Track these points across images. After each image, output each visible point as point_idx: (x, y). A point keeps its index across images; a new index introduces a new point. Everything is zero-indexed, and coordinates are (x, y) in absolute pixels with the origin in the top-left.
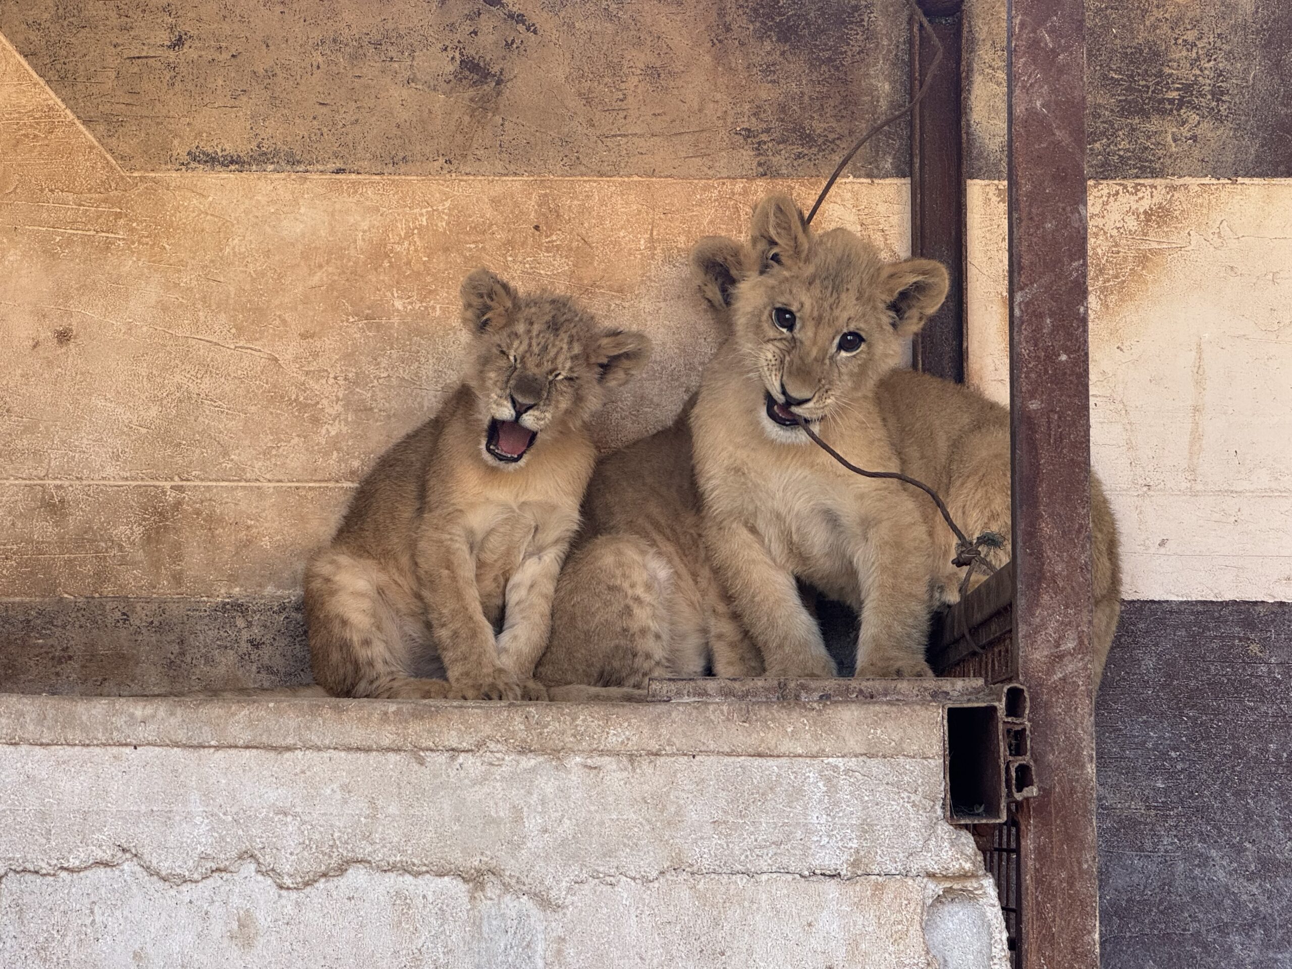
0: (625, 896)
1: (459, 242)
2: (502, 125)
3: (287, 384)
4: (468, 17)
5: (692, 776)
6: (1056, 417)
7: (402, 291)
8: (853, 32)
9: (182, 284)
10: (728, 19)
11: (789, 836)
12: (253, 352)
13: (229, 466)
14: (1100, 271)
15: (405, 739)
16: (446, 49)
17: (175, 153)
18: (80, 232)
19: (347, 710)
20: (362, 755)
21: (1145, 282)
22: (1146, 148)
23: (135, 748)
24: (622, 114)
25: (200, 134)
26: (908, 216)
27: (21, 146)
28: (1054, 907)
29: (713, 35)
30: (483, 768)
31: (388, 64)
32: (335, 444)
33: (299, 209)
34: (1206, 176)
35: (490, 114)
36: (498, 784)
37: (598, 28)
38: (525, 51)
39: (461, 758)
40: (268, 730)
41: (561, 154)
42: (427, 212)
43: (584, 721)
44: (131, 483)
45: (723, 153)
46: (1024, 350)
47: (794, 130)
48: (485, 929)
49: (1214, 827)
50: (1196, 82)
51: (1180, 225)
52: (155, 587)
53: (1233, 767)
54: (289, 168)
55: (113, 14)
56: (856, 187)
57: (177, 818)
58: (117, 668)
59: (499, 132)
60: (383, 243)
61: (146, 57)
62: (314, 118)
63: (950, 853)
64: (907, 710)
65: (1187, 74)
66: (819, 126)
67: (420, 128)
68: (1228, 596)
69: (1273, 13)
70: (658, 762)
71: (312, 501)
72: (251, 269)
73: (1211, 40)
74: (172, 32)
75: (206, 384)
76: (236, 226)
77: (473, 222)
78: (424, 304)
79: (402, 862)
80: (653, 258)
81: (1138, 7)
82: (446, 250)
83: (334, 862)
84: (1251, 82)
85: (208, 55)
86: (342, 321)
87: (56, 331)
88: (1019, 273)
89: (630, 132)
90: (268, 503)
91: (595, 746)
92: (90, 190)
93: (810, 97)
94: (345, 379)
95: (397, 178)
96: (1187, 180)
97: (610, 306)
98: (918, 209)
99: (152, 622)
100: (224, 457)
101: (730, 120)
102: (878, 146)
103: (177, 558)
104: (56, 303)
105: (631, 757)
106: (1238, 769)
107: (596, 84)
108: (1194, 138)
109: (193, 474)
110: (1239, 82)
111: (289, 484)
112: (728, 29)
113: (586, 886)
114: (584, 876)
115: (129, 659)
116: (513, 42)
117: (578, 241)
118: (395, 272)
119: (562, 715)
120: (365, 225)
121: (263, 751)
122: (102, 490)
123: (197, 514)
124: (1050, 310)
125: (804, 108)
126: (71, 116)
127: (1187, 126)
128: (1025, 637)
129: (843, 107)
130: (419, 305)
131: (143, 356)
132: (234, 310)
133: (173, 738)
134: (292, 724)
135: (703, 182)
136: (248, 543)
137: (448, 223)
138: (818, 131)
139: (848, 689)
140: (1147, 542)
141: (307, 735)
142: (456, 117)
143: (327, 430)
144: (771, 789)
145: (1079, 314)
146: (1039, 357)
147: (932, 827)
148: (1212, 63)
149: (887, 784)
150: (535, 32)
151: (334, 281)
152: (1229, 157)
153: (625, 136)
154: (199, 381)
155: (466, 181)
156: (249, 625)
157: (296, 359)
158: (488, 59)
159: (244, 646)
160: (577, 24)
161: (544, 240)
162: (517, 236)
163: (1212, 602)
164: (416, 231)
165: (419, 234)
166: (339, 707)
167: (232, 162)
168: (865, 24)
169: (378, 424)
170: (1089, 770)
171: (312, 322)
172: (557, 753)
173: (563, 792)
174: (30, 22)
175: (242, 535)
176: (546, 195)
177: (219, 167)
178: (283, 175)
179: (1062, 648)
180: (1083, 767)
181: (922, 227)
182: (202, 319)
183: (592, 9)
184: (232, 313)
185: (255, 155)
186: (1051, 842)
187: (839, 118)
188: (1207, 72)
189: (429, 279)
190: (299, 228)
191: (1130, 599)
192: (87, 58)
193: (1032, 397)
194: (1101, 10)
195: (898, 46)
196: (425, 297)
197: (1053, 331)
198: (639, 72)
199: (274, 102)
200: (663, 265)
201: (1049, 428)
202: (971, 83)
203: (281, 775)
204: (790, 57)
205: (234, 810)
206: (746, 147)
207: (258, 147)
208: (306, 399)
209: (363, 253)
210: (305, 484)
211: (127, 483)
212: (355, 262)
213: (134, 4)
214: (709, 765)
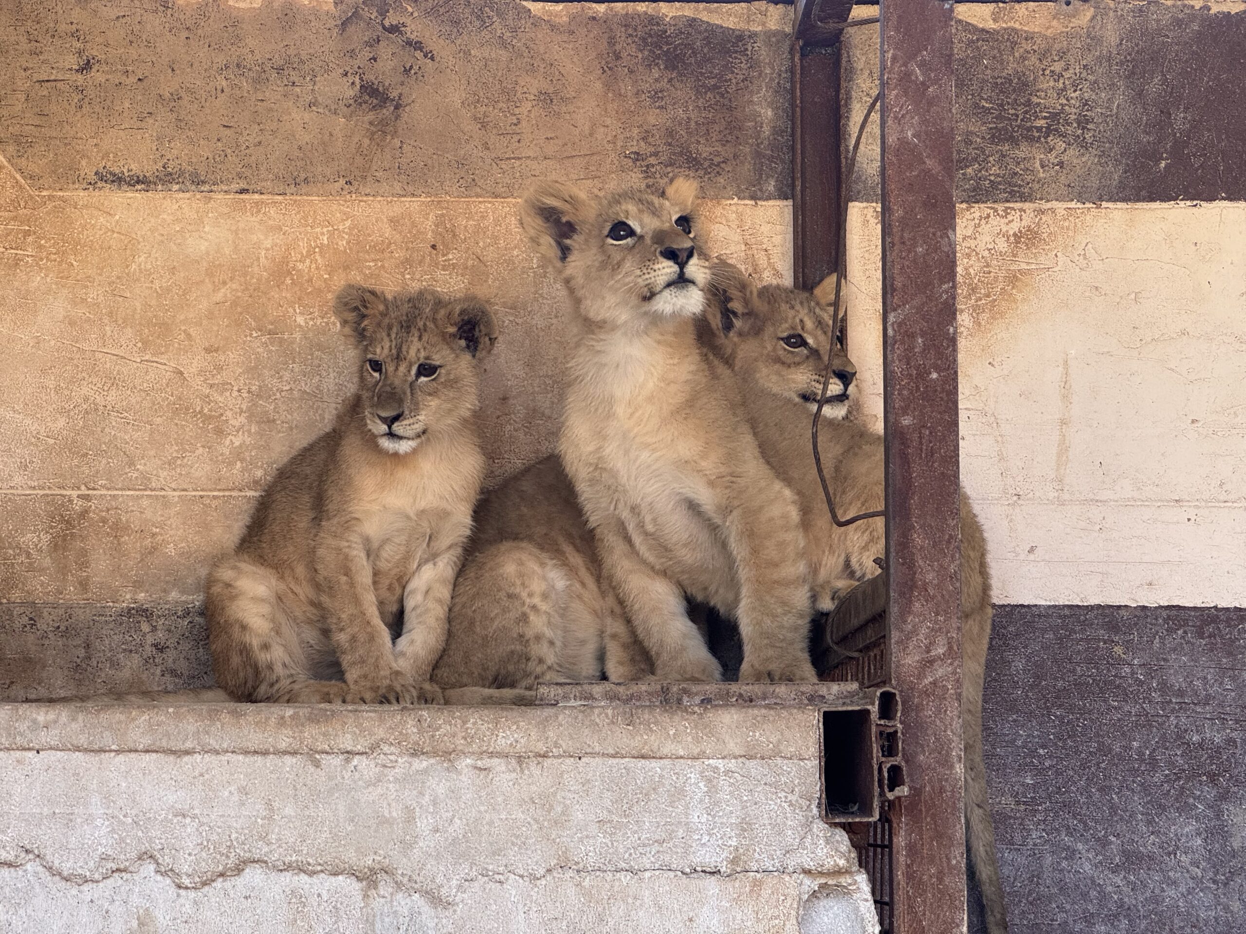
0: (514, 893)
1: (359, 260)
2: (400, 148)
3: (191, 397)
4: (368, 44)
5: (578, 776)
6: (927, 433)
7: (304, 308)
8: (737, 61)
9: (89, 300)
10: (618, 47)
11: (671, 835)
12: (159, 366)
13: (134, 476)
14: (973, 290)
15: (301, 743)
16: (346, 75)
17: (82, 175)
19: (245, 714)
20: (259, 759)
21: (1015, 301)
22: (1016, 174)
23: (38, 752)
24: (516, 138)
25: (107, 155)
26: (790, 236)
28: (924, 902)
29: (603, 62)
30: (377, 770)
31: (290, 88)
32: (238, 454)
33: (204, 227)
34: (1072, 200)
35: (389, 137)
36: (391, 786)
37: (493, 55)
38: (423, 76)
39: (356, 761)
40: (167, 735)
41: (457, 176)
42: (328, 231)
43: (474, 724)
44: (39, 492)
45: (613, 175)
46: (897, 368)
47: (681, 154)
48: (378, 926)
49: (1080, 821)
50: (1062, 111)
51: (1048, 247)
52: (61, 593)
53: (1098, 764)
54: (193, 187)
55: (23, 39)
56: (741, 209)
57: (79, 820)
58: (25, 671)
59: (398, 154)
60: (285, 260)
61: (55, 81)
62: (219, 140)
63: (825, 850)
64: (784, 713)
65: (1054, 103)
66: (705, 150)
67: (321, 149)
68: (1093, 601)
69: (1137, 45)
70: (545, 764)
71: (216, 509)
72: (157, 285)
73: (1077, 71)
74: (80, 56)
75: (113, 396)
76: (142, 244)
77: (372, 241)
78: (325, 320)
79: (297, 861)
81: (1008, 39)
82: (346, 268)
83: (231, 862)
84: (1115, 111)
85: (115, 79)
86: (246, 336)
88: (892, 294)
89: (523, 155)
90: (172, 512)
91: (485, 748)
93: (696, 122)
94: (249, 392)
95: (299, 198)
96: (1055, 204)
98: (800, 229)
99: (58, 627)
100: (130, 467)
101: (620, 144)
102: (761, 170)
103: (84, 565)
105: (520, 759)
106: (1103, 765)
107: (491, 109)
108: (1061, 164)
109: (100, 483)
110: (1104, 111)
111: (194, 493)
112: (618, 57)
113: (476, 884)
114: (474, 874)
115: (36, 663)
116: (411, 67)
117: (473, 259)
118: (297, 289)
119: (454, 718)
120: (268, 243)
121: (162, 755)
122: (10, 499)
123: (103, 522)
124: (921, 330)
125: (691, 133)
127: (1054, 153)
128: (897, 643)
129: (728, 131)
130: (319, 320)
131: (50, 369)
132: (140, 324)
133: (75, 742)
134: (191, 728)
136: (153, 550)
137: (348, 243)
138: (704, 155)
139: (728, 693)
140: (1017, 549)
141: (206, 739)
142: (356, 140)
143: (231, 441)
144: (654, 789)
145: (948, 334)
146: (911, 375)
147: (808, 825)
148: (1078, 92)
149: (766, 784)
150: (432, 59)
151: (238, 297)
152: (1094, 182)
153: (519, 158)
154: (106, 393)
155: (365, 202)
156: (154, 629)
157: (201, 372)
158: (387, 84)
159: (149, 650)
160: (472, 52)
161: (441, 259)
162: (415, 254)
163: (1078, 606)
164: (317, 250)
165: (321, 252)
166: (237, 712)
167: (138, 182)
168: (749, 53)
169: (281, 435)
170: (958, 770)
171: (216, 336)
172: (448, 755)
173: (454, 793)
175: (147, 542)
176: (443, 215)
177: (126, 186)
178: (187, 195)
179: (933, 653)
180: (952, 767)
181: (803, 247)
183: (487, 37)
184: (138, 328)
185: (161, 175)
186: (922, 839)
187: (725, 143)
188: (1073, 102)
189: (330, 295)
190: (203, 246)
191: (1001, 603)
193: (905, 413)
194: (973, 42)
195: (780, 75)
196: (326, 314)
197: (924, 350)
198: (532, 97)
199: (179, 124)
200: (555, 283)
201: (921, 443)
202: (849, 111)
203: (179, 778)
204: (677, 85)
205: (134, 812)
206: (635, 170)
207: (164, 167)
208: (211, 410)
209: (266, 271)
210: (209, 493)
211: (35, 492)
212: (258, 280)
213: (45, 28)
214: (595, 766)
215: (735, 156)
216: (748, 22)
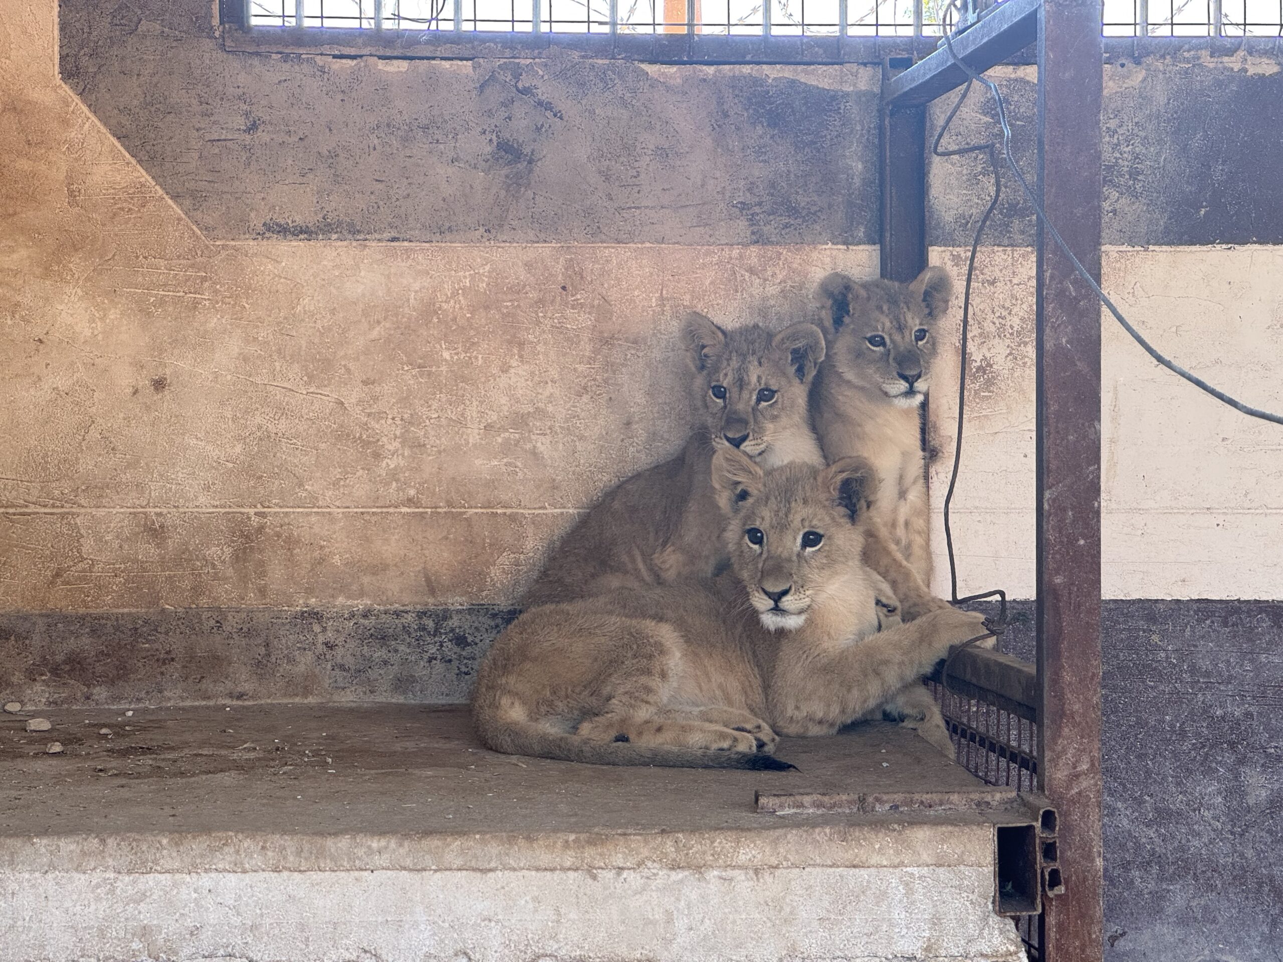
1: (498, 300)
2: (533, 198)
3: (352, 424)
4: (504, 104)
5: (802, 883)
6: (1076, 589)
7: (449, 343)
8: (832, 119)
9: (260, 338)
10: (725, 107)
11: (877, 929)
12: (323, 397)
13: (303, 495)
15: (583, 861)
16: (484, 133)
17: (252, 226)
18: (171, 293)
19: (537, 839)
20: (548, 873)
23: (372, 871)
24: (636, 189)
25: (274, 207)
27: (117, 219)
29: (713, 121)
30: (642, 881)
31: (435, 145)
32: (393, 475)
33: (360, 272)
34: (1123, 244)
35: (523, 189)
36: (654, 894)
37: (615, 114)
38: (553, 134)
39: (625, 874)
40: (475, 856)
41: (584, 224)
42: (470, 275)
43: (720, 843)
44: (221, 510)
45: (722, 223)
46: (1052, 536)
47: (782, 204)
50: (1116, 164)
52: (243, 599)
54: (350, 236)
55: (195, 102)
56: (834, 253)
58: (214, 668)
59: (531, 205)
60: (432, 302)
61: (225, 140)
62: (372, 193)
63: (999, 939)
64: (967, 830)
66: (802, 200)
67: (462, 200)
68: (1135, 595)
69: (1182, 104)
70: (776, 874)
71: (375, 525)
72: (319, 325)
73: (1130, 128)
74: (247, 118)
75: (283, 425)
76: (306, 288)
77: (509, 283)
78: (468, 355)
79: (580, 956)
80: (663, 314)
82: (487, 308)
83: (529, 957)
84: (1162, 164)
85: (279, 138)
86: (398, 370)
87: (153, 380)
88: (1047, 475)
89: (643, 205)
90: (337, 527)
91: (729, 863)
92: (179, 257)
93: (795, 175)
94: (402, 420)
95: (443, 245)
96: (1108, 247)
97: (626, 355)
98: (888, 273)
99: (242, 629)
100: (299, 488)
101: (728, 194)
102: (853, 218)
103: (263, 574)
104: (152, 356)
105: (756, 871)
106: (1140, 736)
107: (613, 163)
108: (1114, 212)
109: (274, 501)
110: (1152, 164)
111: (355, 510)
112: (726, 115)
115: (222, 660)
116: (542, 125)
117: (599, 299)
118: (443, 326)
119: (703, 839)
120: (416, 286)
121: (471, 873)
122: (196, 516)
123: (278, 536)
124: (1071, 505)
125: (791, 184)
126: (160, 192)
128: (1050, 761)
129: (823, 183)
130: (463, 355)
131: (228, 401)
132: (306, 360)
133: (403, 864)
134: (495, 851)
135: (706, 247)
136: (321, 561)
137: (488, 285)
138: (802, 204)
139: (912, 801)
141: (506, 859)
142: (494, 192)
143: (387, 463)
144: (863, 892)
145: (1093, 507)
146: (1063, 542)
147: (985, 919)
148: (1130, 147)
149: (952, 887)
150: (561, 118)
151: (390, 335)
152: (1143, 229)
153: (638, 208)
154: (277, 422)
155: (503, 248)
156: (324, 629)
157: (360, 402)
158: (521, 141)
159: (320, 648)
160: (597, 111)
161: (571, 299)
162: (547, 295)
164: (460, 292)
165: (463, 294)
166: (530, 838)
167: (301, 232)
168: (842, 111)
169: (431, 458)
170: (1098, 863)
171: (373, 370)
172: (699, 869)
173: (704, 898)
174: (121, 108)
175: (316, 554)
176: (571, 260)
177: (290, 236)
178: (345, 243)
179: (1078, 769)
180: (1093, 861)
182: (278, 368)
183: (610, 98)
184: (304, 363)
185: (322, 226)
186: (1068, 918)
187: (820, 193)
188: (1126, 155)
189: (472, 333)
190: (360, 289)
192: (173, 141)
193: (1058, 573)
195: (869, 132)
196: (469, 349)
197: (1074, 521)
198: (650, 152)
199: (337, 179)
200: (671, 319)
201: (1070, 598)
202: (930, 163)
203: (485, 890)
204: (779, 140)
205: (450, 919)
206: (742, 218)
207: (324, 218)
208: (368, 437)
209: (415, 311)
210: (369, 510)
211: (217, 510)
212: (408, 319)
213: (214, 93)
214: (815, 875)
215: (830, 206)
216: (841, 83)
